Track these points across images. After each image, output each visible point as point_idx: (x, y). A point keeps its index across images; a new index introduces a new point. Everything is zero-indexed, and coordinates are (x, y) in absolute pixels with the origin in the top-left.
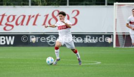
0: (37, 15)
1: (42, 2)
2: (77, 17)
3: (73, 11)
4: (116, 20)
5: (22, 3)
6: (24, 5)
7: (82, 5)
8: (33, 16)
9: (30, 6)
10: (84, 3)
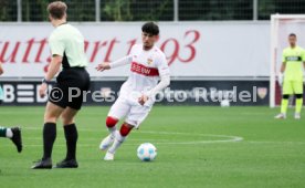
0: (113, 42)
1: (123, 13)
2: (194, 45)
3: (187, 33)
4: (276, 50)
5: (81, 16)
6: (85, 20)
7: (206, 19)
8: (105, 44)
9: (98, 22)
10: (211, 15)
